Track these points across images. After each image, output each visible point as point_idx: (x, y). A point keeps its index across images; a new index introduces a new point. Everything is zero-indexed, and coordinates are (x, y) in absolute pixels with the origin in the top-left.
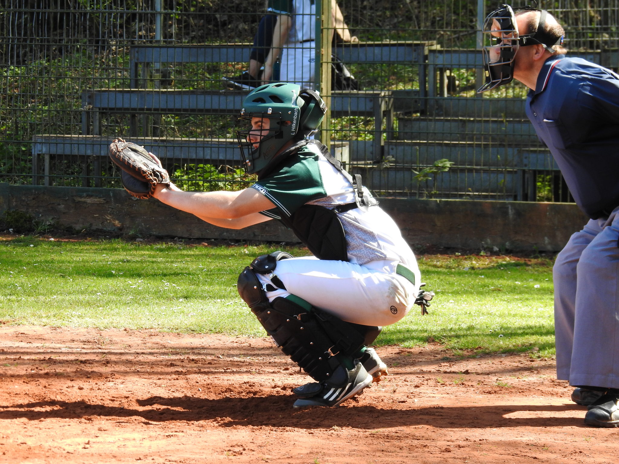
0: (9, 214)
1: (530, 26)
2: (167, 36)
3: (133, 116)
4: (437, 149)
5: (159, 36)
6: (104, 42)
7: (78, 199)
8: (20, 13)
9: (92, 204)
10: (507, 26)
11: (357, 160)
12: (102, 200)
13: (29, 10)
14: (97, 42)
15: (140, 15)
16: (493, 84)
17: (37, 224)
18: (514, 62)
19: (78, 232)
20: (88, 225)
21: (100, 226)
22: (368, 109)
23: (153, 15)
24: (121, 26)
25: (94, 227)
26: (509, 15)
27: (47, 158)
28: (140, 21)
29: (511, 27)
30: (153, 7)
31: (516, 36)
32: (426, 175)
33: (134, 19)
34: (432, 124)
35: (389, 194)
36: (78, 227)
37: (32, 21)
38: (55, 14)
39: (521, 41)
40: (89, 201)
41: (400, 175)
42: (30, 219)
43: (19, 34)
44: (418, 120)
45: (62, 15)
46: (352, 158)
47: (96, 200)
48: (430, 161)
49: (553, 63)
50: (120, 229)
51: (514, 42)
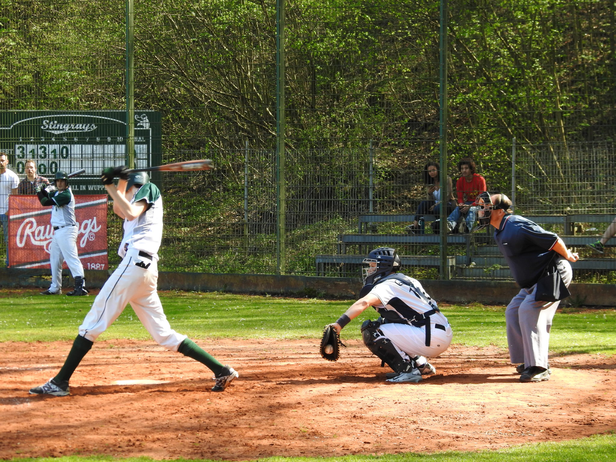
0: (306, 289)
1: (497, 201)
2: (375, 210)
3: (360, 246)
4: (495, 259)
5: (371, 210)
6: (347, 213)
7: (336, 282)
8: (310, 201)
9: (342, 285)
10: (487, 201)
11: (459, 264)
12: (346, 283)
13: (314, 199)
14: (344, 213)
15: (363, 201)
16: (481, 227)
17: (318, 293)
18: (491, 217)
19: (336, 297)
20: (340, 294)
21: (346, 294)
22: (464, 242)
23: (369, 201)
24: (354, 206)
25: (343, 295)
26: (488, 196)
27: (323, 265)
28: (363, 204)
29: (489, 201)
30: (369, 198)
31: (491, 205)
32: (489, 271)
33: (360, 203)
34: (492, 248)
35: (474, 279)
36: (336, 295)
37: (315, 204)
38: (326, 201)
39: (494, 208)
40: (341, 283)
41: (478, 271)
42: (315, 291)
43: (310, 210)
44: (485, 246)
45: (328, 201)
46: (456, 263)
47: (344, 283)
48: (491, 264)
49: (507, 217)
50: (355, 295)
51: (491, 208)
